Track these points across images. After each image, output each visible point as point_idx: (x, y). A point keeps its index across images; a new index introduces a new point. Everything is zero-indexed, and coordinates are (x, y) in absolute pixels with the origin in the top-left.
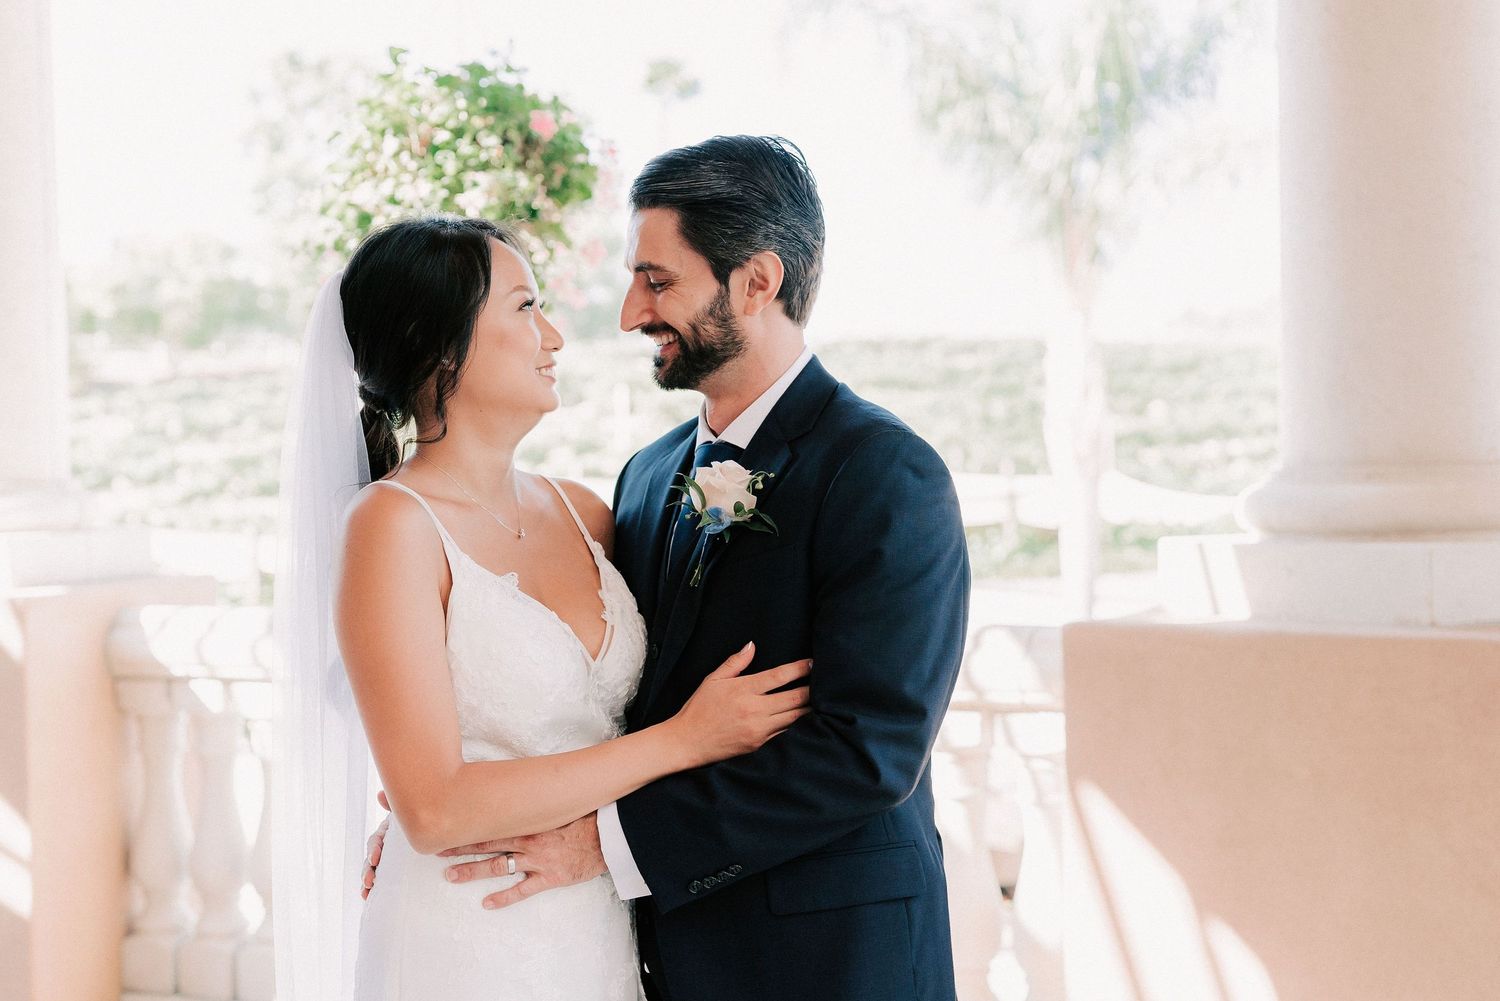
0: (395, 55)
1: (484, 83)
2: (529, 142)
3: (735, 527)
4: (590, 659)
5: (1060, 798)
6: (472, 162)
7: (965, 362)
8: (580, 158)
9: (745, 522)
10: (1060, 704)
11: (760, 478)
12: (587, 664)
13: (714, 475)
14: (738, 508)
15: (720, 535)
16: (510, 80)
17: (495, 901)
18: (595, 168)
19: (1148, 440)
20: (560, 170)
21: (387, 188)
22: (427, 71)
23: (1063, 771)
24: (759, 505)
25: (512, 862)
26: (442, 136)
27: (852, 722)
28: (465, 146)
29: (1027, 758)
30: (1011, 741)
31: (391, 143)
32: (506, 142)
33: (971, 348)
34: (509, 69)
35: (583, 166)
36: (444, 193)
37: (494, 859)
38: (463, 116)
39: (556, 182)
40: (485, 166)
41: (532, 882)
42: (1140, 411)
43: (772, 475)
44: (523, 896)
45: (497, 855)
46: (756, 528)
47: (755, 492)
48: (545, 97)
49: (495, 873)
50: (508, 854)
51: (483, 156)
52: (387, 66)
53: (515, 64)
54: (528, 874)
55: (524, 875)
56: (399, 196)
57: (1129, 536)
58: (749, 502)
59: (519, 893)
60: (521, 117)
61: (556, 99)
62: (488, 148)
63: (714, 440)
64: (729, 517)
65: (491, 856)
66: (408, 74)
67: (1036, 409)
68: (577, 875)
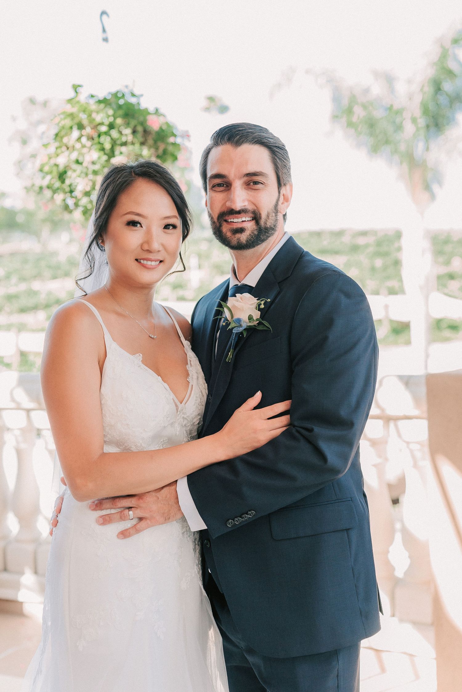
0: (76, 88)
1: (121, 102)
2: (146, 132)
3: (249, 329)
4: (178, 403)
5: (427, 464)
6: (118, 142)
7: (361, 241)
8: (171, 140)
9: (255, 326)
10: (425, 415)
11: (263, 302)
12: (176, 406)
13: (237, 301)
14: (250, 318)
15: (241, 333)
16: (133, 100)
17: (124, 534)
18: (179, 145)
19: (451, 277)
20: (162, 147)
21: (74, 156)
22: (92, 96)
23: (426, 450)
24: (262, 317)
25: (131, 513)
26: (104, 129)
27: (311, 430)
28: (114, 134)
29: (408, 443)
30: (399, 435)
31: (76, 133)
32: (134, 132)
33: (364, 233)
34: (133, 95)
35: (174, 144)
36: (105, 158)
37: (121, 512)
38: (111, 119)
39: (160, 151)
40: (125, 144)
41: (143, 523)
42: (448, 263)
43: (269, 300)
44: (138, 531)
45: (122, 509)
46: (260, 328)
47: (260, 309)
48: (151, 109)
49: (122, 518)
50: (130, 508)
51: (124, 139)
52: (72, 94)
53: (136, 92)
54: (141, 519)
55: (137, 520)
56: (80, 160)
57: (444, 325)
58: (257, 315)
59: (136, 530)
60: (141, 119)
61: (157, 110)
62: (126, 135)
63: (239, 284)
64: (246, 323)
65: (119, 510)
66: (83, 97)
67: (397, 263)
68: (167, 519)
